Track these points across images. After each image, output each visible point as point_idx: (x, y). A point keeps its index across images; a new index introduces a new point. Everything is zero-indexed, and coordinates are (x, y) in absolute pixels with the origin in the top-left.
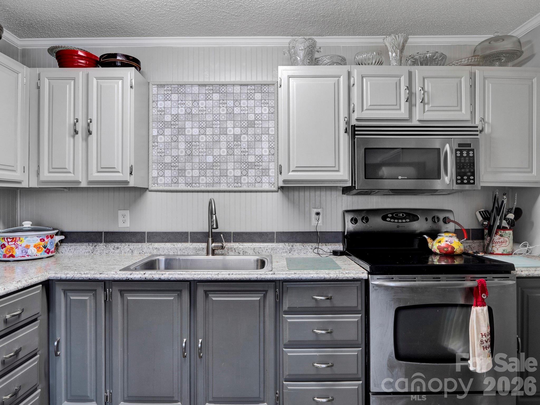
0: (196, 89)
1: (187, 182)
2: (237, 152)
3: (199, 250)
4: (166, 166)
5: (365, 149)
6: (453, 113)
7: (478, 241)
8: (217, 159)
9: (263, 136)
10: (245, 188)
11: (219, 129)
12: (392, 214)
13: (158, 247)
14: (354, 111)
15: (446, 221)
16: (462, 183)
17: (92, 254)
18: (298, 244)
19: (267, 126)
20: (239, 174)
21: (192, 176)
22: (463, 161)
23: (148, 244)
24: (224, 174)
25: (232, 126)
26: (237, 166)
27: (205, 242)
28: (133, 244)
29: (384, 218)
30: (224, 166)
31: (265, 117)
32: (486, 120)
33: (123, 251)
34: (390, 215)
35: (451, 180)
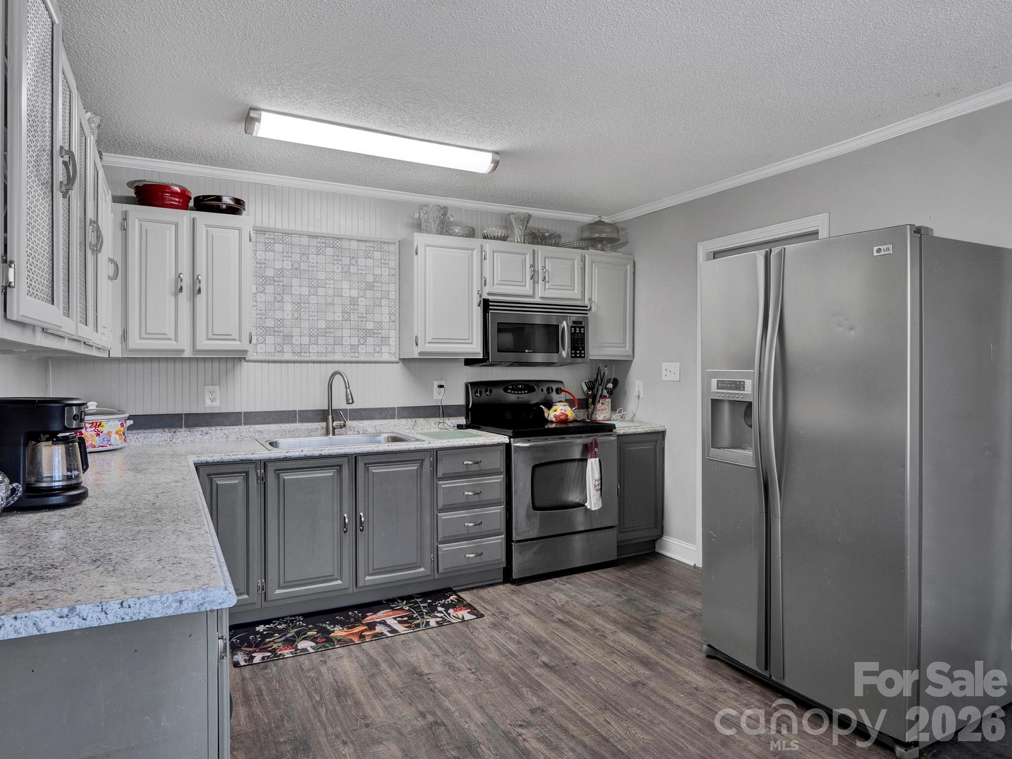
0: (305, 240)
1: (294, 351)
2: (354, 317)
3: (312, 431)
4: (267, 331)
5: (498, 323)
6: (566, 291)
7: (583, 410)
8: (330, 324)
9: (383, 300)
10: (362, 358)
11: (332, 290)
12: (512, 385)
13: (261, 430)
14: (485, 285)
15: (559, 391)
16: (576, 357)
17: (171, 443)
18: (421, 419)
19: (388, 290)
20: (357, 343)
21: (301, 344)
22: (576, 337)
23: (247, 427)
24: (339, 342)
25: (348, 287)
26: (354, 333)
27: (324, 421)
28: (227, 427)
29: (506, 390)
30: (338, 333)
31: (385, 279)
32: (593, 299)
33: (214, 437)
34: (511, 387)
35: (568, 354)
